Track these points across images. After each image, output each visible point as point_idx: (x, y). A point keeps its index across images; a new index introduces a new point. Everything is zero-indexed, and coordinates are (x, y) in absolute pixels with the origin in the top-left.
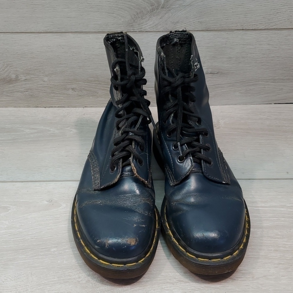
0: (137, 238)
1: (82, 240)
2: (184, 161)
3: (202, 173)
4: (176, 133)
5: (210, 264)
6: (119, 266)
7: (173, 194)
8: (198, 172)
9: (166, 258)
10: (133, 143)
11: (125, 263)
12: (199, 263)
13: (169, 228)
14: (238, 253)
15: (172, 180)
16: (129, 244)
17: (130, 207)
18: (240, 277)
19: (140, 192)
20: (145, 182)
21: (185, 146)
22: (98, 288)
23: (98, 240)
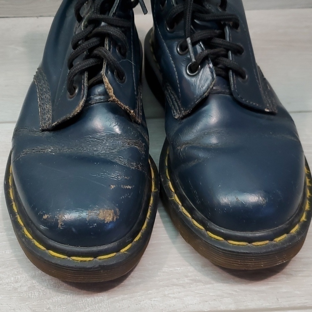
0: (117, 210)
1: (20, 217)
2: (198, 73)
3: (231, 94)
4: (182, 22)
5: (252, 252)
6: (85, 261)
7: (181, 131)
8: (224, 93)
9: (169, 241)
10: (107, 42)
11: (95, 255)
12: (230, 250)
13: (173, 190)
14: (298, 229)
15: (178, 108)
16: (102, 221)
17: (104, 156)
18: (299, 271)
19: (122, 129)
20: (130, 112)
21: (200, 46)
22: (49, 299)
23: (44, 214)
